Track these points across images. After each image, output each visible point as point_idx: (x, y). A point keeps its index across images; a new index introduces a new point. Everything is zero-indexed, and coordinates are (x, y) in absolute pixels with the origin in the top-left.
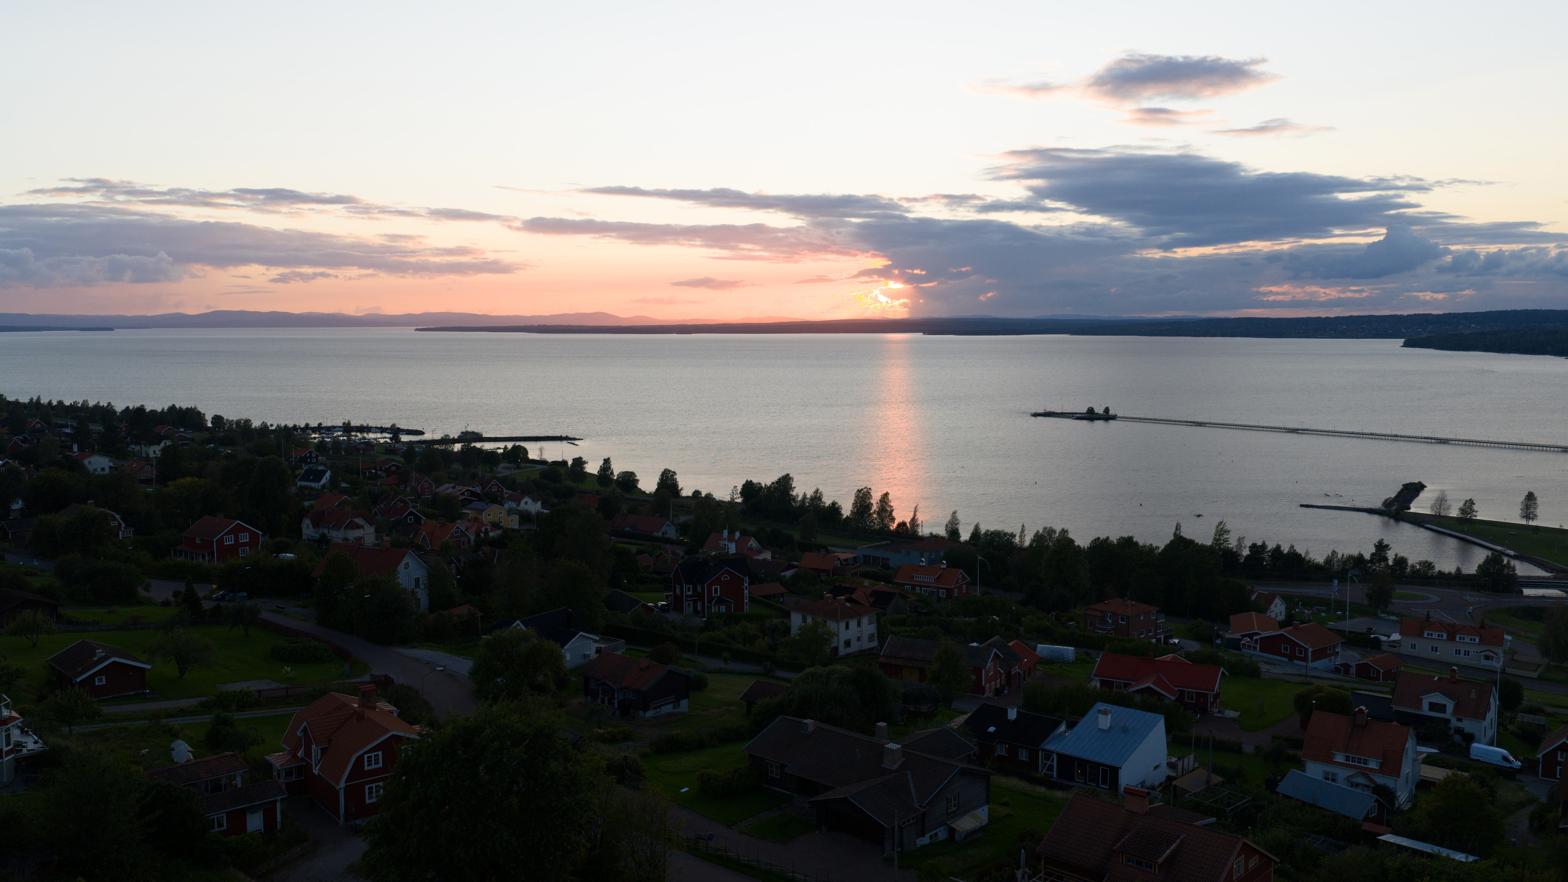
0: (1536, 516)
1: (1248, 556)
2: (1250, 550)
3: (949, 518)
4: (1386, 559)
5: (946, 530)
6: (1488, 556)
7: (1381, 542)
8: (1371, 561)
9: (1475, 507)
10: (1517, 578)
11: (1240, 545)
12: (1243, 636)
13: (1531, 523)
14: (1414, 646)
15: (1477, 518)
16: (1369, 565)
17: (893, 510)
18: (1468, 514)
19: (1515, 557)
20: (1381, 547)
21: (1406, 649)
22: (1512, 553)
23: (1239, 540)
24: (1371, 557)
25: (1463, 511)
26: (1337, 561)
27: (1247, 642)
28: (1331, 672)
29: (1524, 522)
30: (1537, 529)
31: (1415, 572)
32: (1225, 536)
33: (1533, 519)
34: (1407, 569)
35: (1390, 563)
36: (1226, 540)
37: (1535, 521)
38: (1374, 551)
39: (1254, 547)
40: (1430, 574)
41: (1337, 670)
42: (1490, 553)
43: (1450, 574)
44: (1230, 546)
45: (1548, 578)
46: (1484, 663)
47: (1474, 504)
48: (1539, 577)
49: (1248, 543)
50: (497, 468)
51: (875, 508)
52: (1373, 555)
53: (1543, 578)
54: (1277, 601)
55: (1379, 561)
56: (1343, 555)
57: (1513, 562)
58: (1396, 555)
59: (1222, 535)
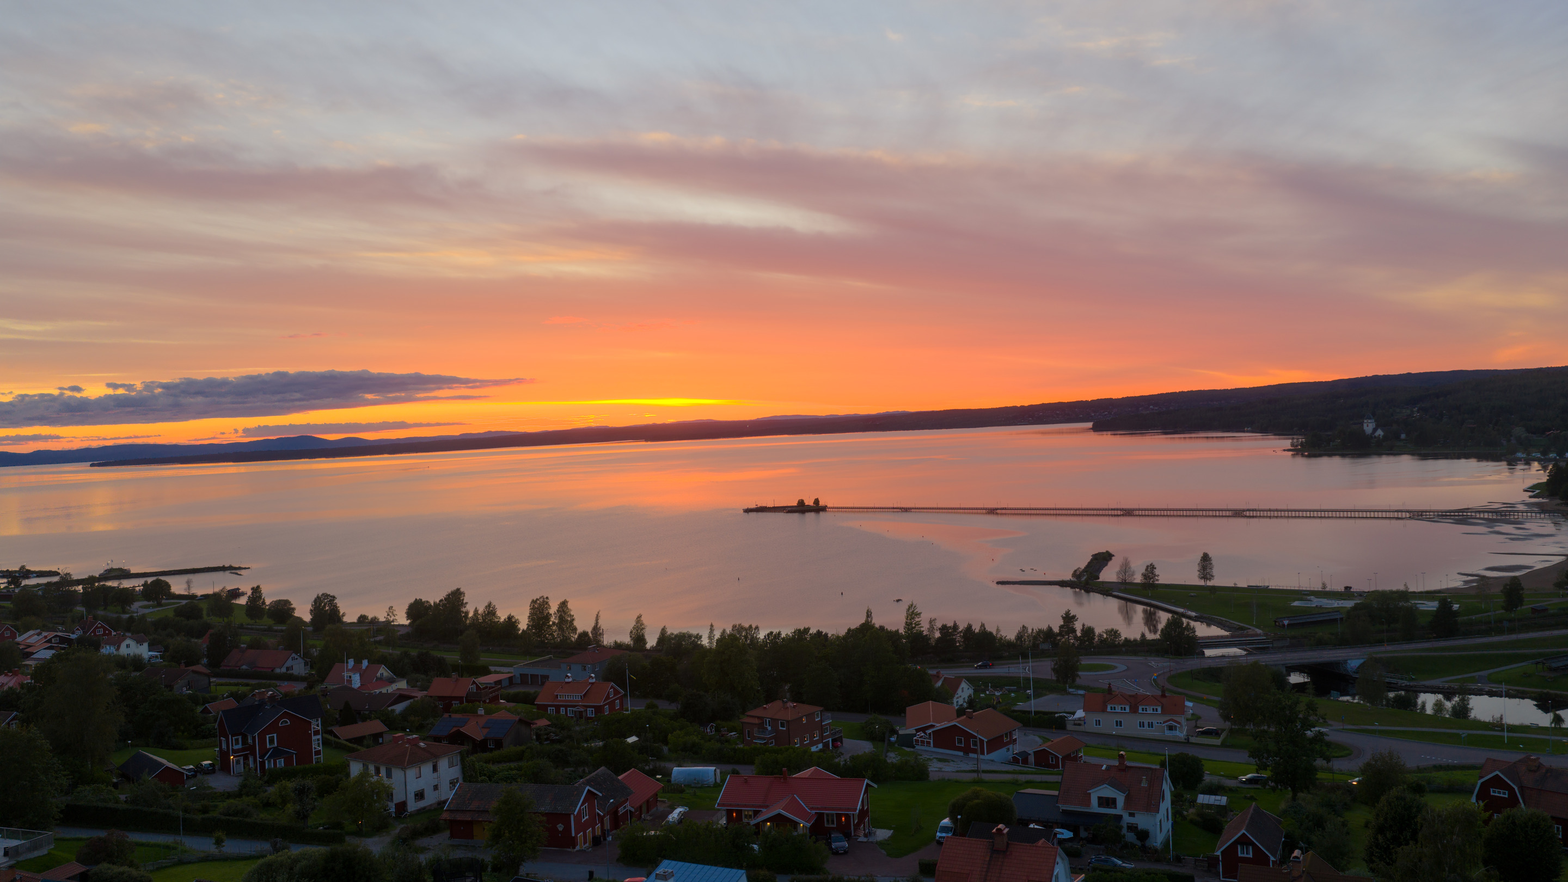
0: (1213, 576)
1: (939, 638)
2: (940, 633)
3: (633, 624)
4: (1074, 631)
5: (631, 637)
6: (1168, 620)
7: (1068, 613)
8: (1060, 634)
9: (1157, 572)
10: (1198, 640)
11: (931, 629)
12: (918, 730)
13: (1209, 583)
14: (1098, 722)
15: (1160, 582)
16: (1059, 638)
17: (573, 620)
18: (1151, 579)
19: (1196, 619)
20: (1069, 619)
21: (1091, 727)
22: (1193, 614)
23: (931, 622)
24: (1060, 630)
25: (1145, 576)
26: (1028, 637)
27: (920, 737)
28: (1009, 763)
29: (1202, 583)
30: (1214, 589)
31: (1103, 641)
32: (917, 620)
33: (1210, 579)
34: (1094, 639)
35: (1079, 634)
36: (918, 624)
37: (1212, 581)
38: (1062, 623)
39: (944, 628)
40: (1117, 643)
41: (1015, 761)
42: (1170, 615)
43: (1135, 640)
44: (922, 629)
45: (1227, 637)
46: (1168, 733)
47: (1155, 568)
48: (1218, 637)
49: (939, 625)
50: (131, 608)
51: (553, 619)
52: (1061, 627)
53: (1222, 637)
54: (964, 685)
55: (1068, 633)
56: (1033, 630)
57: (1192, 623)
58: (1083, 625)
59: (913, 618)
